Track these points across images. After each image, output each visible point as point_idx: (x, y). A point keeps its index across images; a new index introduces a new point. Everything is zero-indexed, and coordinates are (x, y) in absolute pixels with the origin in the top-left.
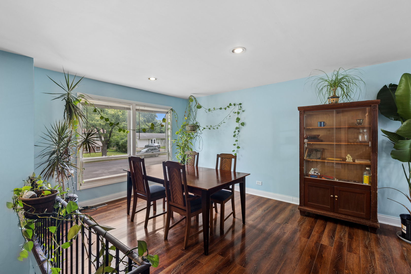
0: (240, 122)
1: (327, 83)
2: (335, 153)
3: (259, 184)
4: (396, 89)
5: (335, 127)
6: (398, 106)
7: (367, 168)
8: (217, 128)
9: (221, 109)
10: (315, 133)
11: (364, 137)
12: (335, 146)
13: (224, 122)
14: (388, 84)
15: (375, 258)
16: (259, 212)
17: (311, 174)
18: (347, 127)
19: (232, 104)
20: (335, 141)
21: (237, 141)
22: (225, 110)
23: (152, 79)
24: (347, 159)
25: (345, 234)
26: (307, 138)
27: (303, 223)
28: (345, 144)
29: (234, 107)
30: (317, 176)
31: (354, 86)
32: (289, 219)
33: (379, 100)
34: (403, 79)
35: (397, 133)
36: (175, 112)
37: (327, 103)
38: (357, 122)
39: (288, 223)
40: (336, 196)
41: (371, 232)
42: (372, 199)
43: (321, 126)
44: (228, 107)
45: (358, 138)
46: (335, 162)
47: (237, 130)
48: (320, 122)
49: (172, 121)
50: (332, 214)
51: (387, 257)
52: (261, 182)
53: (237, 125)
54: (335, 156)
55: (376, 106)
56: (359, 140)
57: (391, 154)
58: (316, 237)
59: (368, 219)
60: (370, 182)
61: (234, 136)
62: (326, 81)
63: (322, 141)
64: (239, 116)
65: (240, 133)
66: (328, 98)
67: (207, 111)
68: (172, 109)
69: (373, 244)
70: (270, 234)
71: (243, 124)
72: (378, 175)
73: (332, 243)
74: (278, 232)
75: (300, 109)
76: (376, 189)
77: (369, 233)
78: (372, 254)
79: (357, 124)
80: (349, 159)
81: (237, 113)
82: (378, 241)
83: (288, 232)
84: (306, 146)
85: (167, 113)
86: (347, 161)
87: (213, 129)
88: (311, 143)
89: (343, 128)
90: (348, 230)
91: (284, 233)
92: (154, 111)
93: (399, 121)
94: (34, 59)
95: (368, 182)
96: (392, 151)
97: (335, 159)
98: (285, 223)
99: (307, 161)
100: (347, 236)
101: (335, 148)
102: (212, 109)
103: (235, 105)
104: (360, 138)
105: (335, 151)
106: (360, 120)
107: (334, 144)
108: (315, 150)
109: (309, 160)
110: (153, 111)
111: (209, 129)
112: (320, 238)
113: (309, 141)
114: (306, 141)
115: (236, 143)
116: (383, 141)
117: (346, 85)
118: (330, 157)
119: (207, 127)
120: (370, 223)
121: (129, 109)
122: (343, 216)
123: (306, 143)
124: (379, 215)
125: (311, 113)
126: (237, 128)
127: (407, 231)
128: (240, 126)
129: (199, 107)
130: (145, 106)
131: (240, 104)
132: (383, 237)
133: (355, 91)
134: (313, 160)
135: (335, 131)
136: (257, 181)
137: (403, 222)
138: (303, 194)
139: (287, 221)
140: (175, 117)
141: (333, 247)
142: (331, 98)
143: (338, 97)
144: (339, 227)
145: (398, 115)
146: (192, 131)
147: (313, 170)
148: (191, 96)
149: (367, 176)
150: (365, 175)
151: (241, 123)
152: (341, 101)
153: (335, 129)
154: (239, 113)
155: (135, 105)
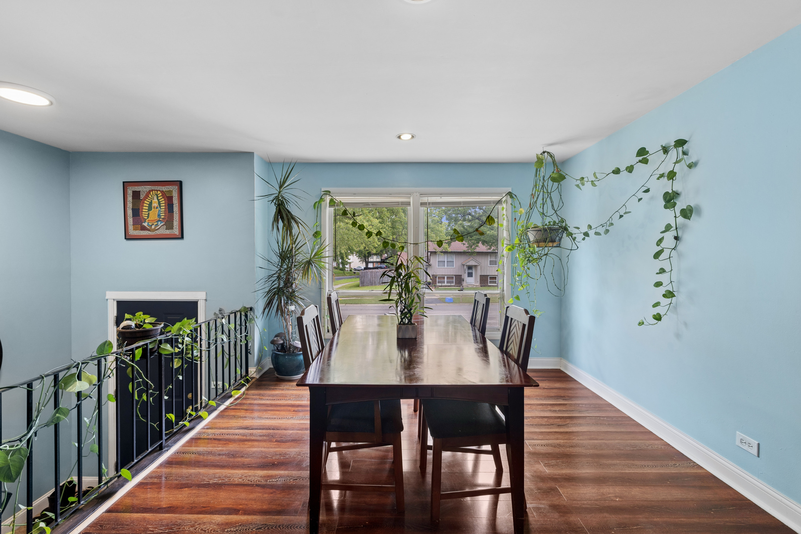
0: (681, 204)
3: (746, 447)
8: (607, 231)
9: (617, 171)
23: (406, 137)
36: (517, 199)
52: (755, 443)
53: (669, 217)
61: (657, 255)
64: (676, 186)
65: (681, 246)
68: (510, 194)
71: (688, 212)
81: (665, 178)
85: (499, 202)
87: (597, 233)
92: (463, 202)
103: (664, 149)
110: (460, 202)
115: (661, 278)
121: (408, 204)
126: (668, 228)
128: (680, 220)
129: (558, 178)
130: (441, 195)
131: (681, 143)
136: (739, 435)
148: (544, 152)
151: (682, 210)
154: (676, 174)
155: (418, 194)
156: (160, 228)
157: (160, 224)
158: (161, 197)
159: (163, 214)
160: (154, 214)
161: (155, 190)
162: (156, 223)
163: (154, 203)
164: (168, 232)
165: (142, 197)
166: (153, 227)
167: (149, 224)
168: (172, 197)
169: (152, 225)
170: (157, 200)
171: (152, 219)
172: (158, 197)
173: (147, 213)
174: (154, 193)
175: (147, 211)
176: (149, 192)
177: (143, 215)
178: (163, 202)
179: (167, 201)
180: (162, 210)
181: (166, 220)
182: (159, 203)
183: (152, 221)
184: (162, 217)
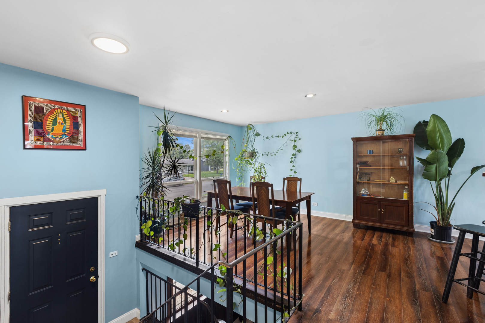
1: (374, 118)
2: (381, 176)
3: (314, 205)
4: (427, 125)
5: (381, 155)
6: (429, 138)
7: (406, 187)
8: (275, 155)
9: (278, 137)
10: (365, 159)
11: (403, 163)
12: (381, 170)
13: (281, 149)
14: (422, 120)
15: (410, 250)
16: (319, 226)
17: (362, 194)
18: (390, 154)
19: (289, 132)
20: (381, 166)
21: (294, 166)
22: (283, 138)
23: (225, 111)
24: (391, 180)
25: (389, 238)
26: (358, 164)
27: (357, 232)
28: (389, 168)
29: (291, 135)
30: (368, 195)
31: (396, 122)
32: (345, 231)
33: (415, 134)
34: (432, 118)
35: (426, 160)
36: (232, 139)
37: (375, 135)
38: (399, 150)
39: (345, 233)
40: (382, 210)
41: (409, 236)
42: (409, 211)
43: (370, 154)
44: (285, 135)
45: (399, 163)
46: (381, 183)
47: (293, 157)
48: (369, 150)
49: (230, 148)
50: (379, 224)
51: (419, 249)
52: (316, 203)
53: (294, 152)
54: (381, 178)
55: (412, 139)
56: (400, 165)
57: (423, 175)
58: (368, 240)
59: (407, 226)
60: (408, 198)
61: (291, 162)
62: (374, 116)
63: (370, 166)
64: (296, 144)
65: (296, 159)
66: (376, 131)
67: (265, 138)
68: (229, 137)
69: (410, 243)
70: (332, 239)
71: (299, 151)
72: (414, 192)
73: (381, 243)
74: (338, 238)
75: (353, 139)
76: (412, 203)
77: (408, 237)
78: (409, 248)
79: (399, 153)
80: (393, 180)
81: (294, 141)
82: (413, 242)
83: (346, 238)
84: (358, 170)
85: (225, 140)
86: (390, 182)
87: (271, 155)
88: (362, 167)
89: (386, 155)
90: (392, 235)
91: (344, 239)
93: (430, 150)
94: (139, 98)
95: (406, 198)
96: (423, 173)
97: (381, 181)
98: (343, 233)
99: (358, 183)
100: (391, 239)
101: (381, 172)
102: (270, 137)
103: (291, 133)
104: (401, 163)
105: (381, 174)
106: (401, 149)
107: (380, 168)
108: (365, 173)
109: (360, 181)
111: (267, 155)
112: (371, 240)
113: (360, 166)
114: (358, 166)
115: (293, 168)
116: (418, 166)
117: (390, 121)
118: (377, 180)
119: (265, 154)
120: (408, 229)
121: (196, 137)
122: (388, 226)
123: (358, 168)
124: (415, 225)
125: (362, 143)
126: (293, 155)
127: (434, 233)
128: (297, 152)
129: (258, 135)
130: (208, 134)
131: (297, 133)
132: (418, 239)
133: (397, 126)
134: (364, 182)
135: (381, 158)
137: (432, 227)
138: (356, 210)
139: (344, 231)
140: (233, 144)
141: (381, 245)
142: (379, 130)
143: (384, 130)
144: (384, 235)
145: (428, 145)
146: (251, 157)
147: (364, 190)
148: (249, 124)
149: (406, 193)
150: (405, 193)
151: (298, 150)
152: (386, 133)
153: (381, 156)
154: (296, 141)
155: (201, 133)
156: (65, 140)
157: (65, 137)
158: (67, 116)
159: (69, 130)
160: (58, 129)
161: (60, 109)
162: (61, 136)
163: (59, 119)
164: (72, 144)
165: (45, 112)
166: (58, 139)
167: (53, 136)
168: (77, 117)
169: (56, 138)
170: (62, 117)
171: (56, 132)
172: (63, 115)
173: (52, 127)
174: (59, 111)
175: (51, 125)
176: (54, 109)
177: (47, 128)
178: (68, 119)
179: (72, 120)
180: (67, 126)
181: (71, 135)
182: (65, 120)
183: (57, 134)
184: (67, 132)
